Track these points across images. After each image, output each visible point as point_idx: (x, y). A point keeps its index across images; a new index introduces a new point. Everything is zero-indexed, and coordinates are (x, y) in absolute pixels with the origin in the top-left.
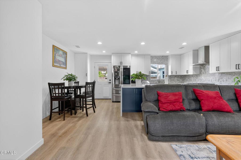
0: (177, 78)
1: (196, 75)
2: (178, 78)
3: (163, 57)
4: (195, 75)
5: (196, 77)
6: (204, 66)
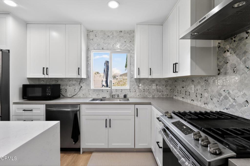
0: (157, 85)
1: (205, 76)
2: (160, 86)
4: (201, 77)
5: (202, 86)
6: (241, 40)
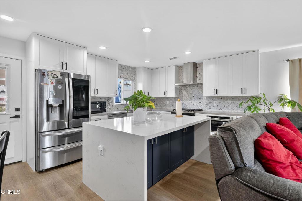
3: (130, 69)
6: (187, 88)
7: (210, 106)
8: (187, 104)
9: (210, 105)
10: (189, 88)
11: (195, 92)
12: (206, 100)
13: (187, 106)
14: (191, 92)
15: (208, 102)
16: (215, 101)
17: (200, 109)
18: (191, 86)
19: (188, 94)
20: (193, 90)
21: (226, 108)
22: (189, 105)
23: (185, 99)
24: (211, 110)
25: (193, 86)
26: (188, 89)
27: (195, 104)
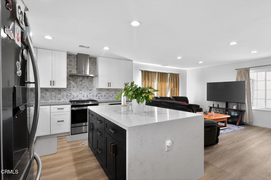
6: (76, 78)
7: (99, 97)
8: (76, 96)
9: (99, 95)
10: (79, 80)
11: (85, 84)
12: (96, 91)
13: (76, 97)
14: (81, 83)
15: (98, 93)
16: (103, 92)
17: (90, 99)
18: (81, 77)
19: (77, 85)
20: (83, 81)
21: (111, 97)
22: (78, 97)
23: (73, 91)
24: (100, 100)
25: (83, 78)
26: (77, 80)
27: (85, 95)
